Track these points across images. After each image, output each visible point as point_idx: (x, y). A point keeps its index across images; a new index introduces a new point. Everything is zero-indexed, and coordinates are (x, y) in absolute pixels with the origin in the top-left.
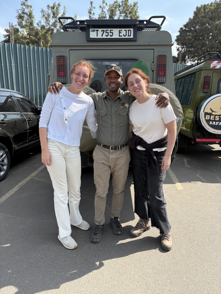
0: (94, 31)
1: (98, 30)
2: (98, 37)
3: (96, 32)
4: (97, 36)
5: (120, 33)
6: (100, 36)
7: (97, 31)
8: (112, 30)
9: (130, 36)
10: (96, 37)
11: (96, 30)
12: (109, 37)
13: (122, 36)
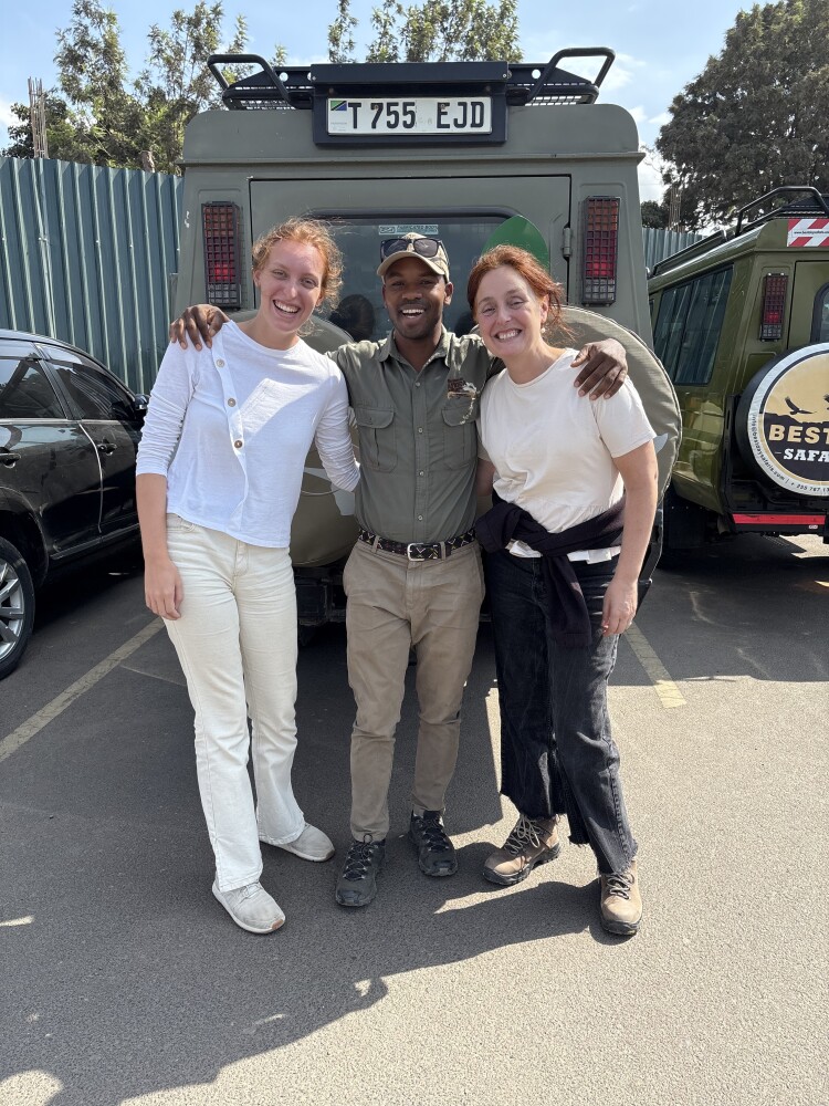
0: (342, 107)
1: (359, 105)
2: (359, 131)
3: (350, 110)
4: (355, 126)
5: (440, 113)
6: (364, 128)
7: (356, 106)
8: (413, 104)
9: (481, 125)
10: (349, 130)
11: (350, 105)
12: (400, 130)
13: (448, 126)
